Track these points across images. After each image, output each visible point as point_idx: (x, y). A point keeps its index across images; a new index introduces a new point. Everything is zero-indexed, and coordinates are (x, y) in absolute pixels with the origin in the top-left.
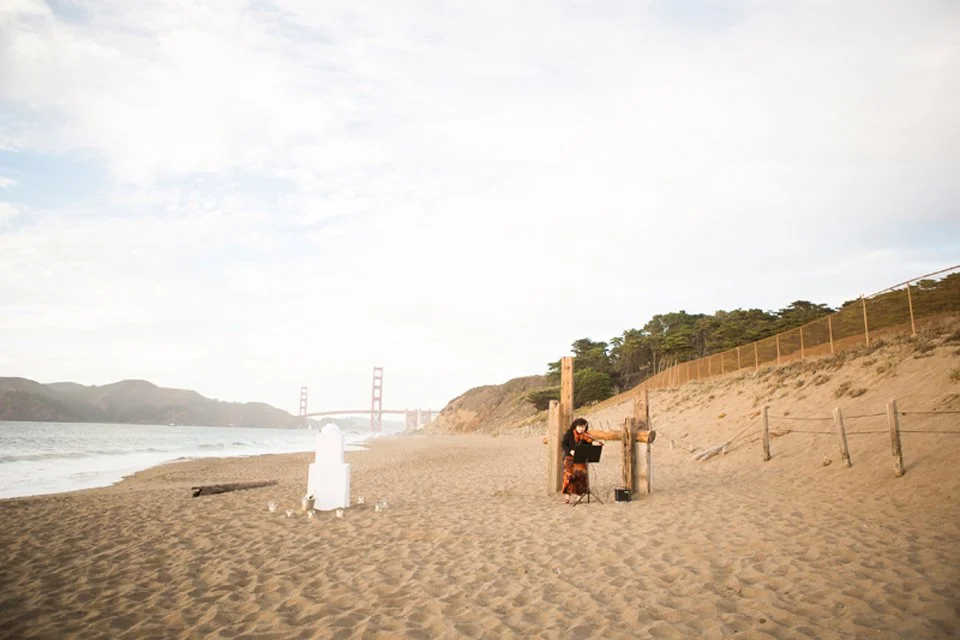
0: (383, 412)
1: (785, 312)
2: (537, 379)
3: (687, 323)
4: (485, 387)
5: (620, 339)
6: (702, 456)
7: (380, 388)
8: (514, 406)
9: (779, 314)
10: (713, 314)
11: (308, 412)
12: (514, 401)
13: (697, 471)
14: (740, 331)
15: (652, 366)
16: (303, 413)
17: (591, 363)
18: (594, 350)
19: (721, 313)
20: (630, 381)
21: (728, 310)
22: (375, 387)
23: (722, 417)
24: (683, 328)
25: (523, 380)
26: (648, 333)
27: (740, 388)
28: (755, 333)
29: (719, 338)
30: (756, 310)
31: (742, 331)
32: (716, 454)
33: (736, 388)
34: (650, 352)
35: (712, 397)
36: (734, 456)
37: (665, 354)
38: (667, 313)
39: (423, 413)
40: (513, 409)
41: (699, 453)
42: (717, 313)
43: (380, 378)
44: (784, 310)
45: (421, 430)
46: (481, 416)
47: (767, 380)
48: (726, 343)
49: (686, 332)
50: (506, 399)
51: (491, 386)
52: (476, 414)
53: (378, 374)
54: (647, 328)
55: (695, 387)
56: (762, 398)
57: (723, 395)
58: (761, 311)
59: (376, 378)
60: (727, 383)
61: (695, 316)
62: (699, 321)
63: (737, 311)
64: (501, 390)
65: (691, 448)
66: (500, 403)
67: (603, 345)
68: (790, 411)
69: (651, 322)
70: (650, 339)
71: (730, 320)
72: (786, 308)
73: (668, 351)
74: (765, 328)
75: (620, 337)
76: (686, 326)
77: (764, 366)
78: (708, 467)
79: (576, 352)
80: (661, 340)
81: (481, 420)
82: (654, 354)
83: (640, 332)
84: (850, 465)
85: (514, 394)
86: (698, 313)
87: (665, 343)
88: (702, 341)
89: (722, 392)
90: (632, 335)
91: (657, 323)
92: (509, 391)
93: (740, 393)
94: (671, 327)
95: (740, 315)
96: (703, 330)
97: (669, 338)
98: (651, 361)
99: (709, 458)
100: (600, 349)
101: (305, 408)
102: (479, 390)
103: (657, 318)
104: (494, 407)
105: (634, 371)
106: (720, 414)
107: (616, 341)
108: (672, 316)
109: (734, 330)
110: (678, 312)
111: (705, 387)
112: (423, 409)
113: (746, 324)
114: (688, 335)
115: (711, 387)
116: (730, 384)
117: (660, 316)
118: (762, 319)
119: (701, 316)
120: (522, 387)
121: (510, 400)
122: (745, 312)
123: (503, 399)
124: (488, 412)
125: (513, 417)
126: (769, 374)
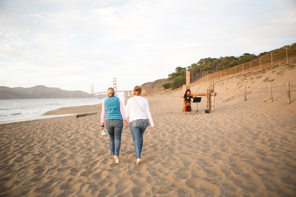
0: (117, 91)
1: (241, 57)
2: (164, 79)
3: (211, 61)
4: (148, 83)
5: (190, 67)
6: (224, 100)
7: (116, 84)
8: (157, 88)
9: (239, 57)
10: (219, 58)
11: (94, 93)
12: (158, 86)
13: (224, 105)
14: (227, 63)
15: (200, 75)
16: (93, 93)
17: (181, 74)
18: (182, 70)
19: (221, 57)
20: (193, 80)
21: (224, 57)
22: (114, 84)
23: (227, 89)
24: (210, 63)
25: (160, 80)
26: (199, 64)
27: (232, 80)
28: (232, 64)
29: (221, 65)
30: (233, 56)
31: (228, 63)
32: (229, 100)
33: (230, 80)
34: (199, 71)
35: (223, 83)
36: (234, 100)
37: (204, 71)
38: (205, 58)
39: (130, 91)
40: (157, 89)
41: (223, 100)
42: (220, 58)
43: (116, 81)
44: (241, 56)
45: (129, 97)
46: (147, 92)
47: (240, 78)
48: (223, 67)
49: (210, 64)
50: (155, 86)
51: (150, 82)
52: (146, 91)
53: (115, 80)
54: (198, 63)
55: (217, 80)
56: (240, 83)
57: (227, 82)
58: (234, 57)
59: (114, 81)
60: (227, 79)
61: (213, 59)
62: (215, 60)
63: (226, 57)
64: (153, 83)
65: (220, 98)
66: (153, 87)
67: (185, 68)
68: (250, 86)
69: (199, 61)
70: (200, 66)
71: (224, 60)
72: (242, 56)
73: (205, 70)
74: (235, 62)
75: (190, 66)
76: (210, 62)
77: (239, 73)
78: (227, 103)
79: (177, 71)
80: (203, 67)
81: (148, 93)
82: (201, 71)
83: (197, 64)
84: (273, 101)
85: (157, 84)
86: (214, 58)
87: (204, 67)
88: (215, 67)
89: (226, 82)
90: (194, 65)
91: (201, 61)
92: (156, 84)
93: (232, 82)
94: (206, 62)
95: (228, 58)
96: (216, 63)
97: (205, 66)
98: (200, 73)
99: (226, 101)
100: (184, 70)
101: (93, 91)
102: (146, 84)
103: (201, 60)
104: (151, 89)
105: (195, 76)
106: (227, 88)
107: (189, 67)
108: (206, 59)
109: (225, 63)
110: (208, 58)
111: (220, 80)
112: (129, 90)
113: (229, 61)
114: (211, 65)
115: (222, 80)
116: (228, 79)
117: (202, 59)
118: (234, 59)
119: (215, 59)
120: (160, 82)
121: (156, 86)
122: (229, 57)
123: (154, 86)
124: (149, 90)
125: (157, 92)
126: (240, 76)
